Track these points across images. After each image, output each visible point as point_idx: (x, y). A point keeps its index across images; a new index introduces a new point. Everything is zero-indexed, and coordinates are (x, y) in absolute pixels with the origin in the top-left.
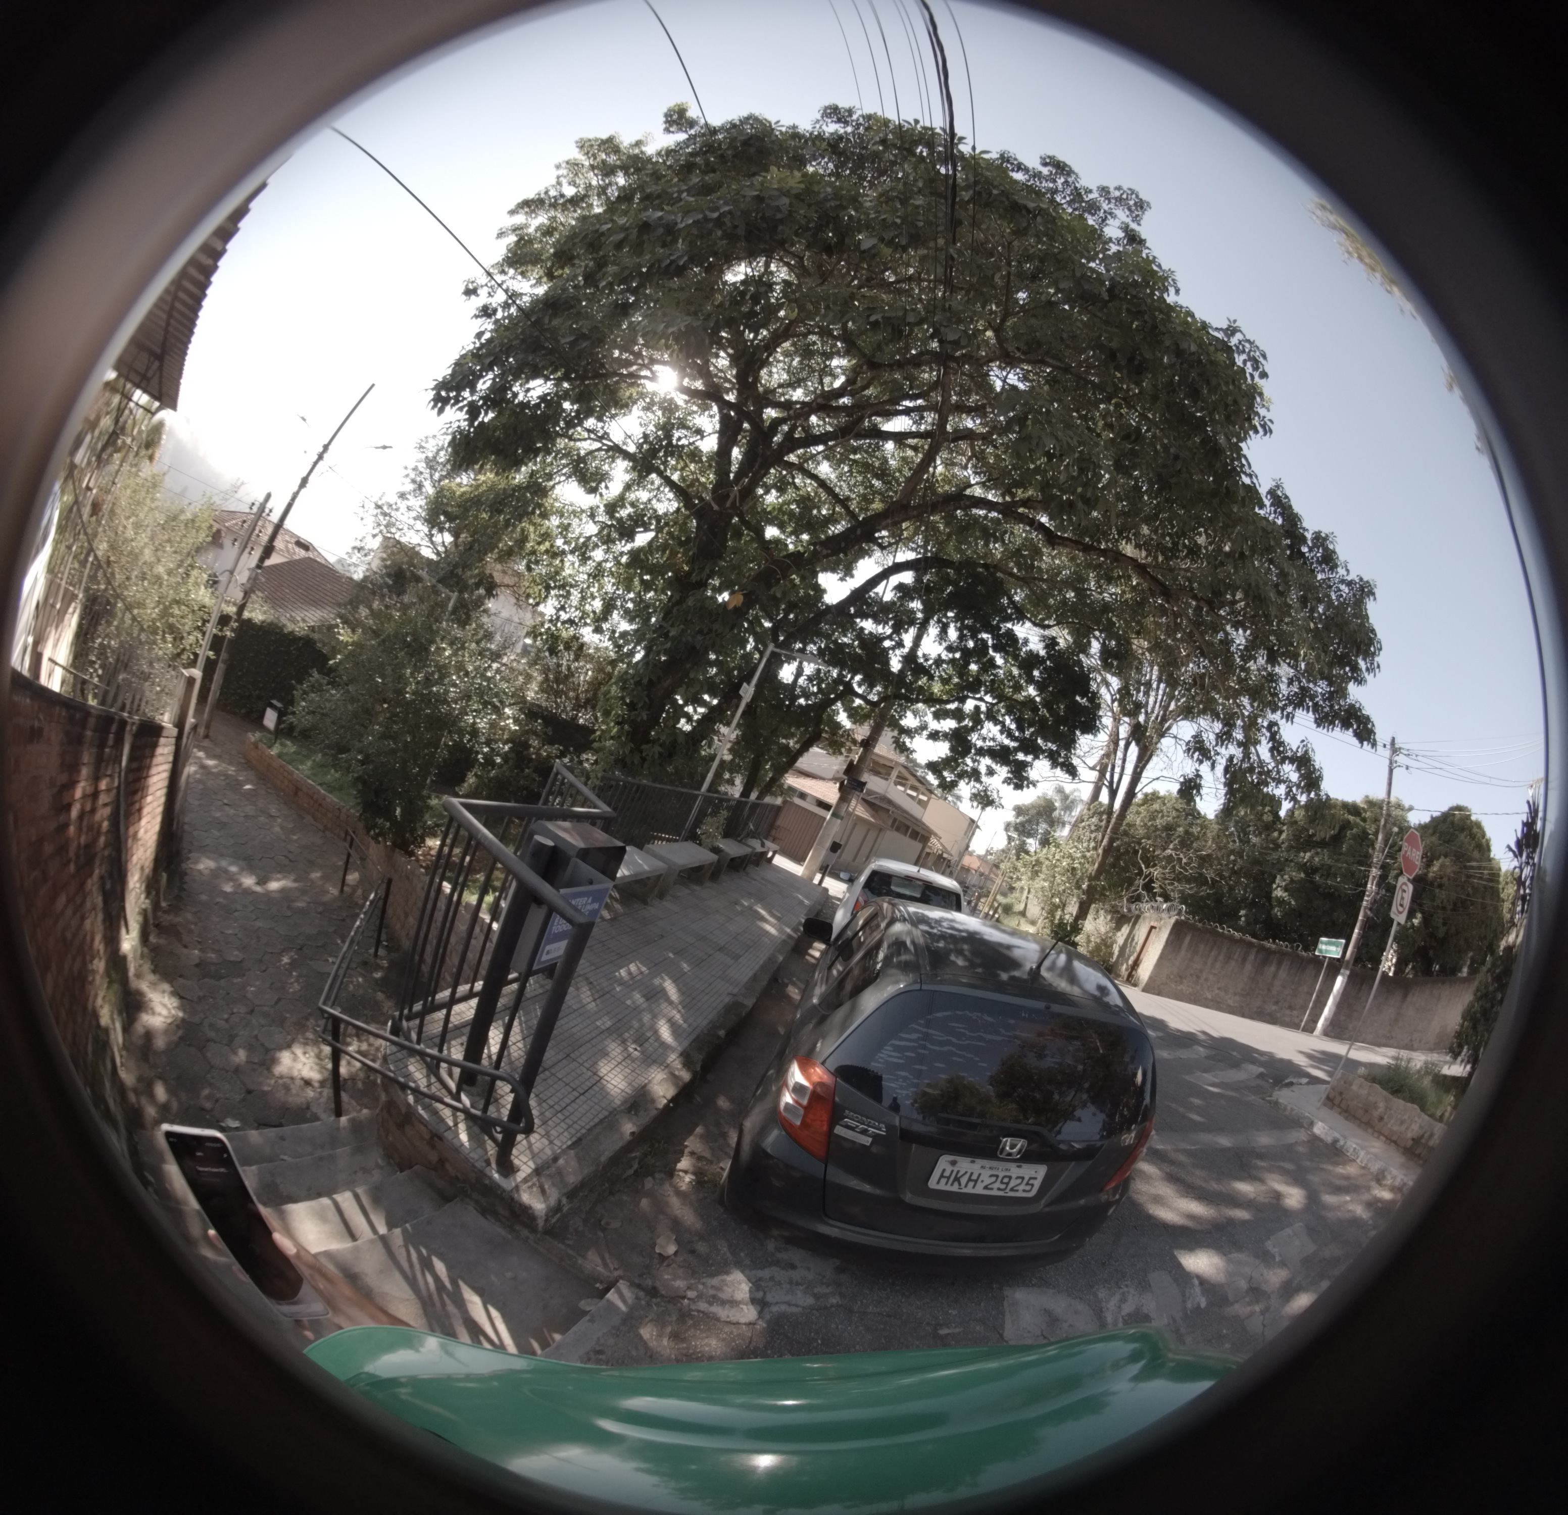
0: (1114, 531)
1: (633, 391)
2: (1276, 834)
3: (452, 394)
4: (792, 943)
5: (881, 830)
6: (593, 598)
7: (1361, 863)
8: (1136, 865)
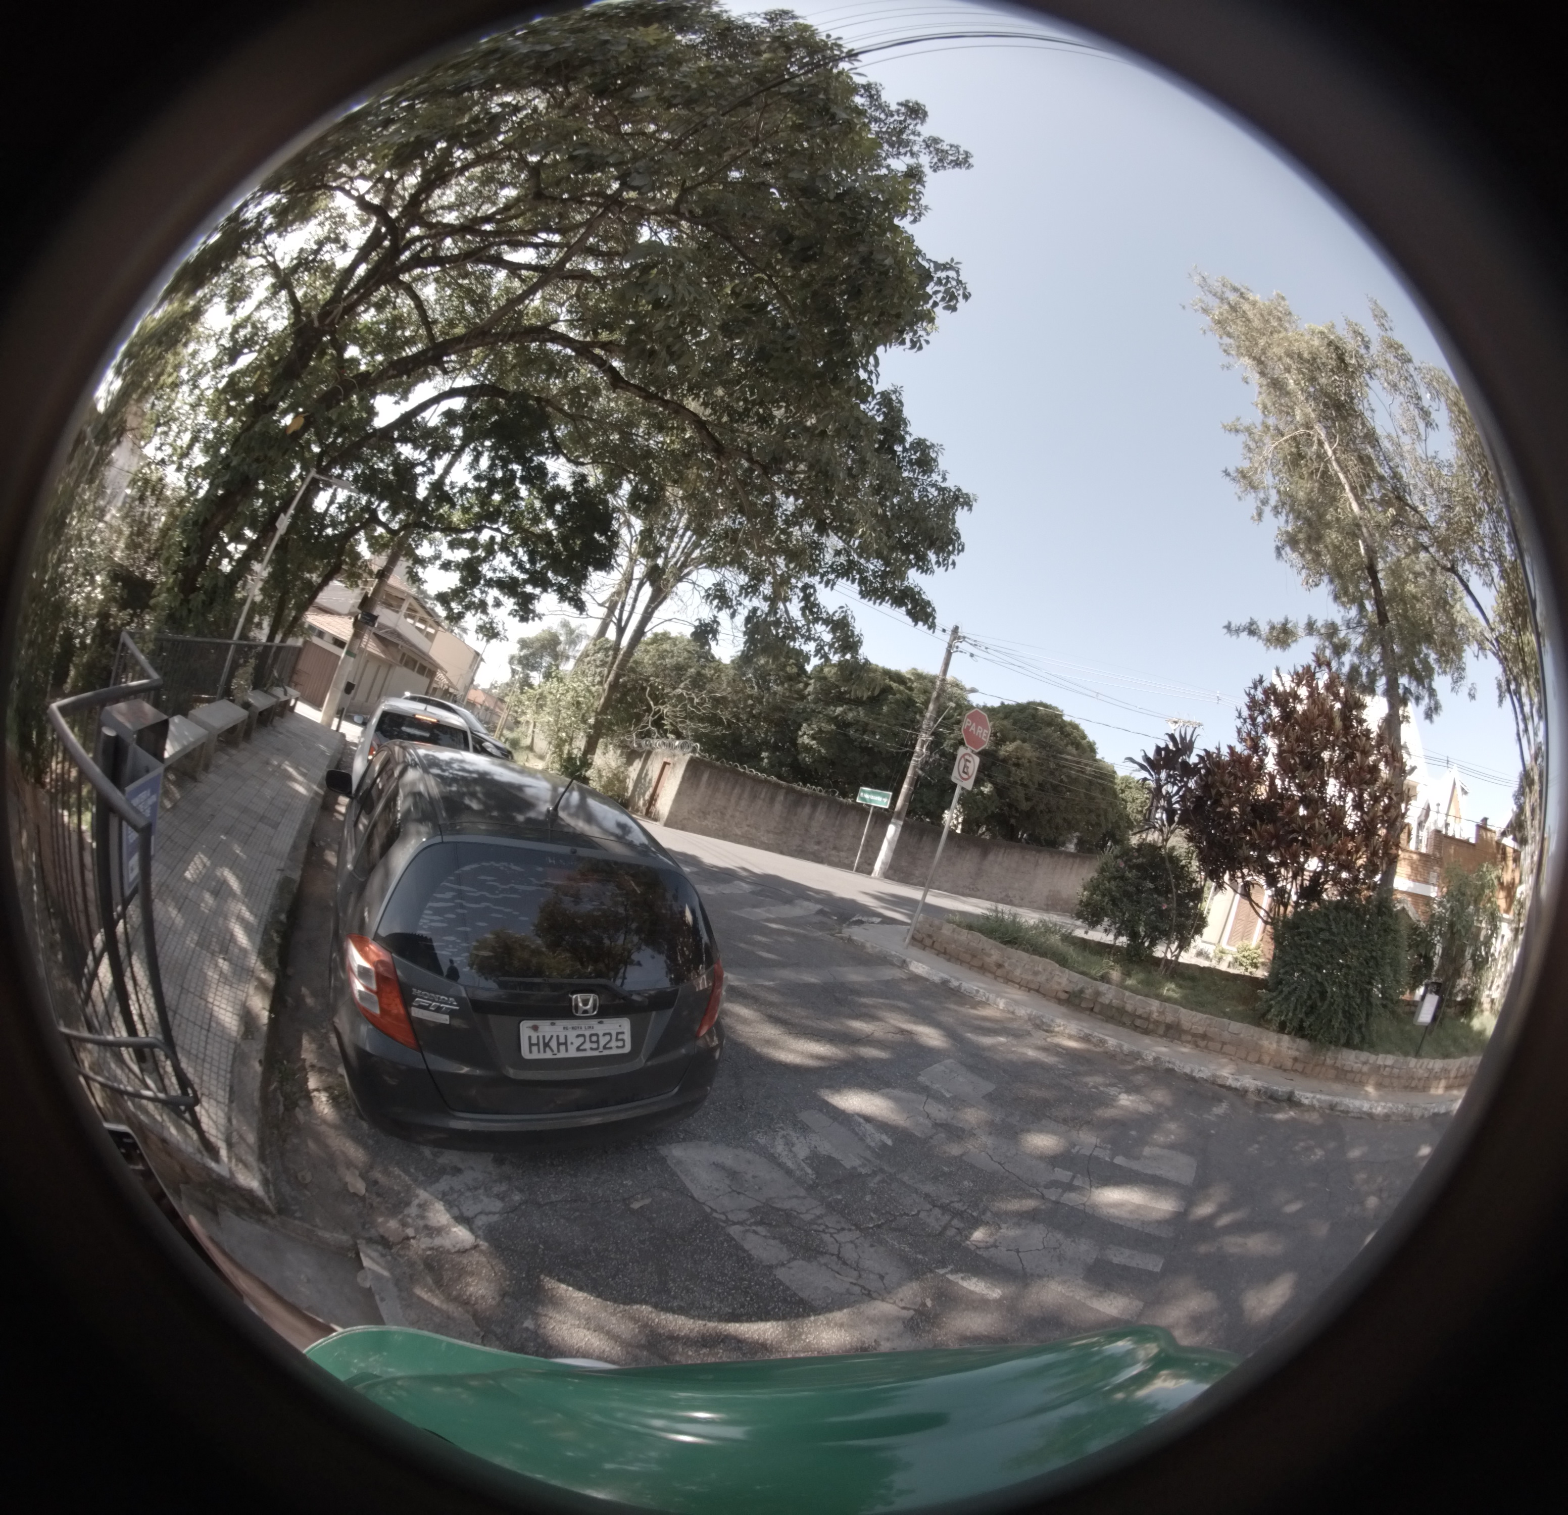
0: (685, 386)
1: (325, 204)
2: (801, 686)
4: (320, 800)
5: (390, 666)
6: (186, 431)
8: (643, 701)
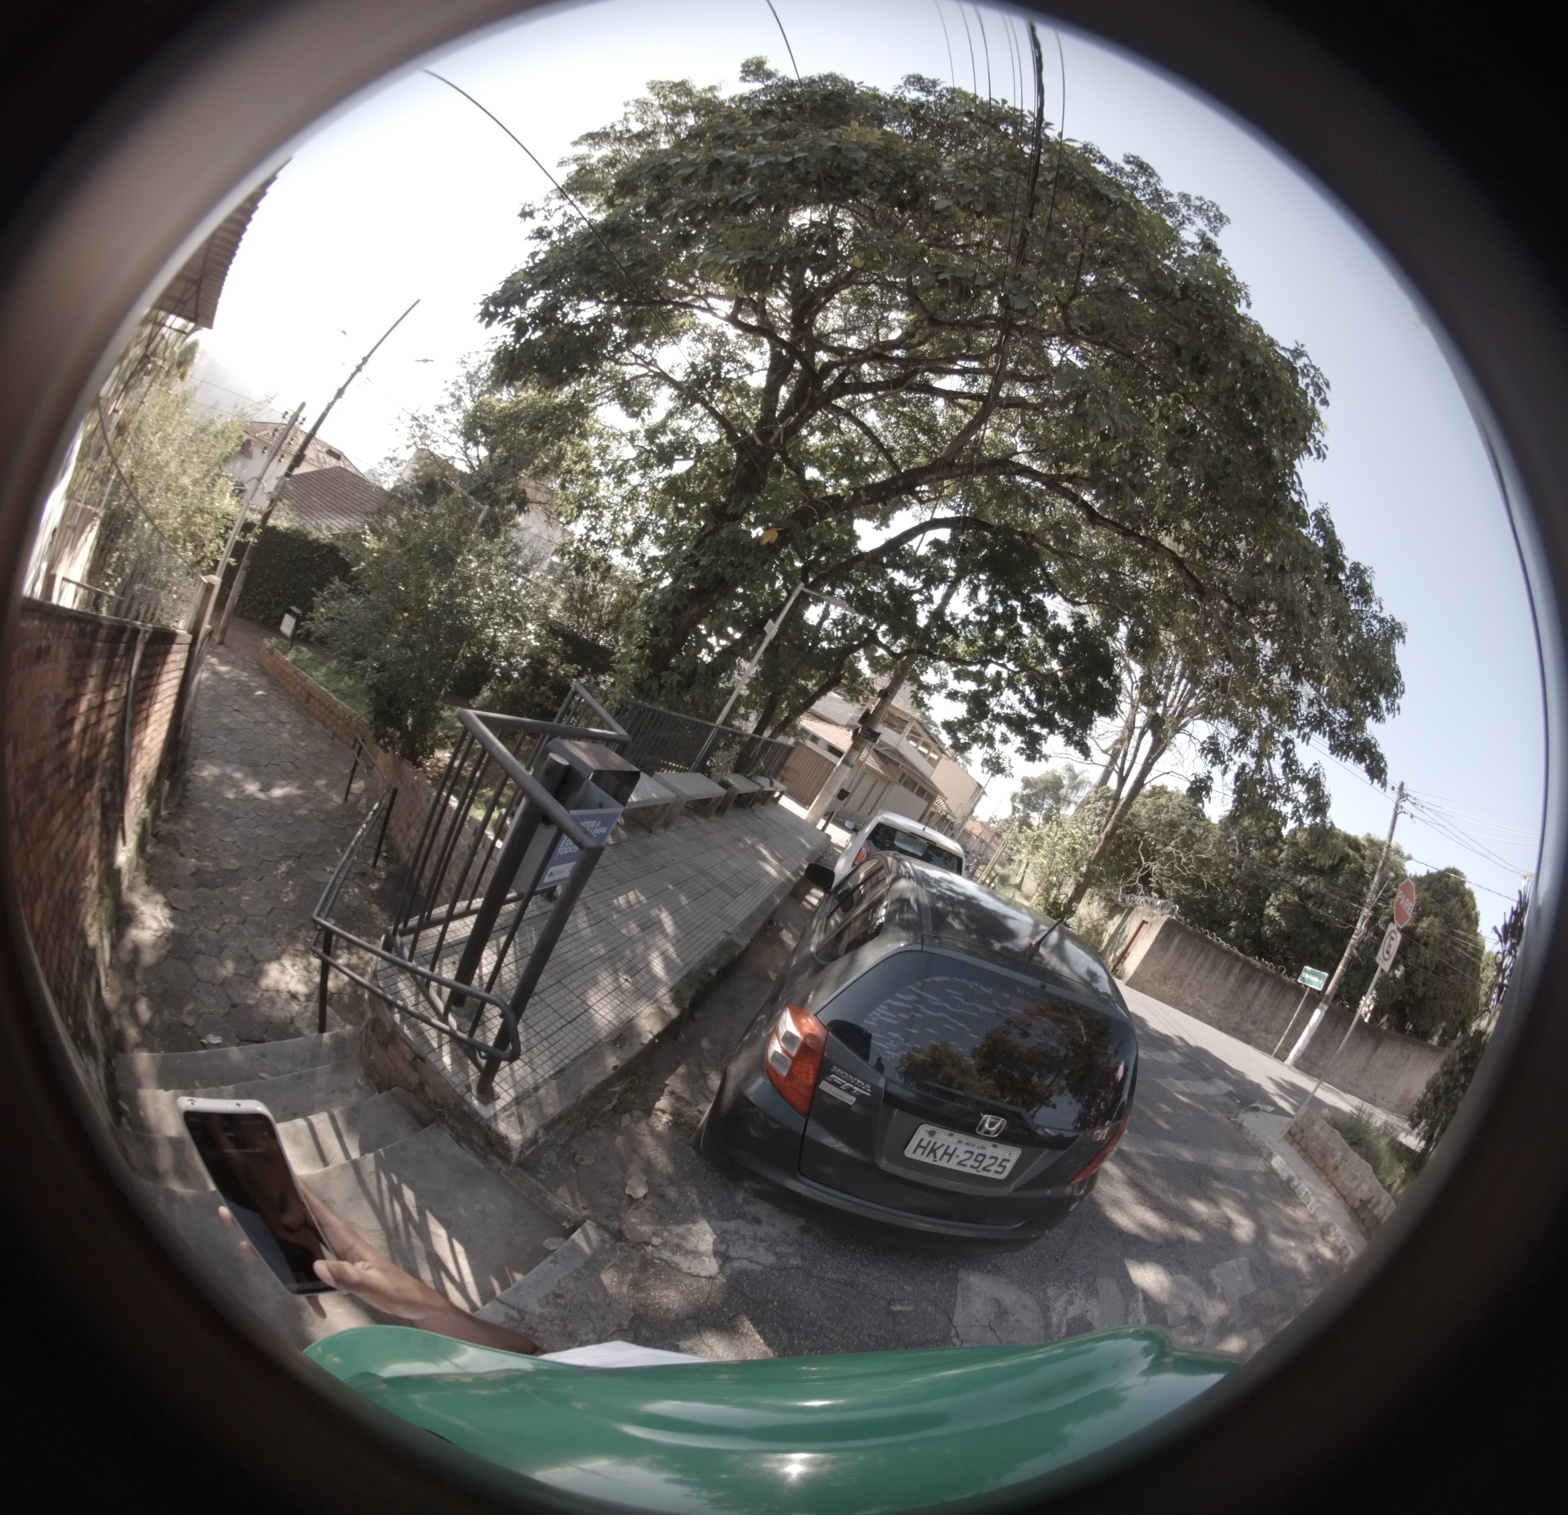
0: (1155, 520)
1: (686, 320)
2: (1276, 851)
3: (500, 310)
4: (791, 887)
5: (888, 783)
6: (625, 520)
7: (1354, 900)
8: (1136, 856)
